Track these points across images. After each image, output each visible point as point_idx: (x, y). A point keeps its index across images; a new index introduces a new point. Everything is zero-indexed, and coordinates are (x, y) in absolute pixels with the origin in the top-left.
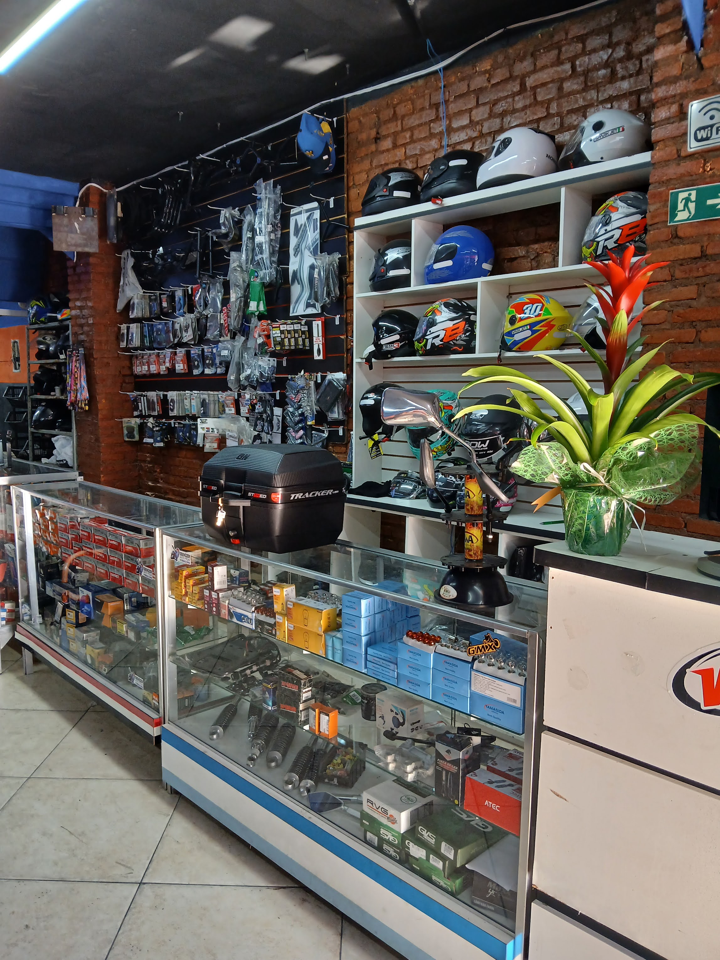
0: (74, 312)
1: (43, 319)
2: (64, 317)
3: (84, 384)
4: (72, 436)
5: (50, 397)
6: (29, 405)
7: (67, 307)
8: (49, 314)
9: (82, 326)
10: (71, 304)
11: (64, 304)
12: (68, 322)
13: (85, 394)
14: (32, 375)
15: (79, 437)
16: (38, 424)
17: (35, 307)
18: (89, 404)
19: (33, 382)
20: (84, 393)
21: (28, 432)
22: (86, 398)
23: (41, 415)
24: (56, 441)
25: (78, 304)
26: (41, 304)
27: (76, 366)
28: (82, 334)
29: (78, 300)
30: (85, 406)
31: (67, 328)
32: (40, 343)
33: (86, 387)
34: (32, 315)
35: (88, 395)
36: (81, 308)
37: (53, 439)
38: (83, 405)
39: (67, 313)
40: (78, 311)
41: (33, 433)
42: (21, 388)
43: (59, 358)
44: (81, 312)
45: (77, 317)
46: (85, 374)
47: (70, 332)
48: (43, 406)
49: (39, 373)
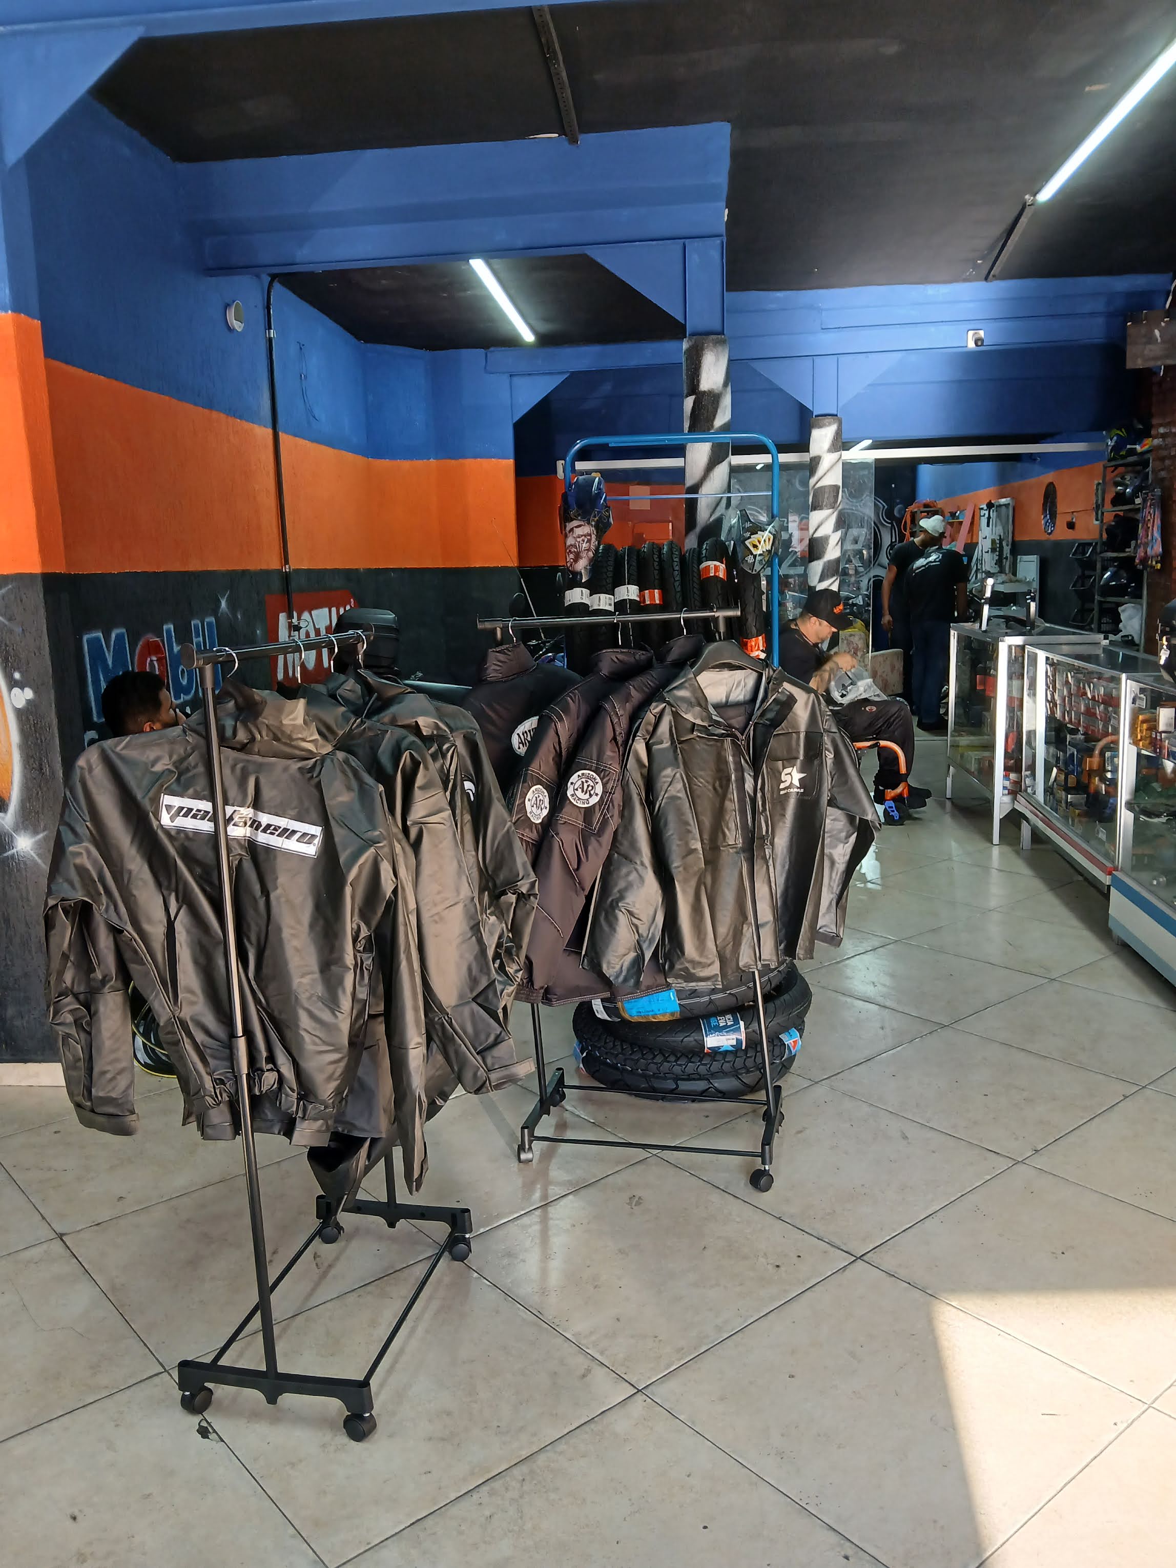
0: (1156, 442)
1: (1123, 453)
2: (1146, 448)
3: (1157, 535)
4: (1142, 605)
5: (1122, 555)
6: (1099, 566)
7: (1149, 436)
8: (1128, 446)
9: (1162, 459)
10: (1153, 432)
11: (1146, 433)
12: (1147, 456)
13: (1158, 548)
14: (1105, 527)
15: (1149, 605)
16: (1107, 590)
17: (1115, 438)
18: (1162, 562)
19: (1105, 536)
20: (1155, 547)
21: (1093, 602)
22: (1158, 553)
23: (1111, 578)
24: (1123, 611)
25: (1162, 430)
26: (1123, 433)
27: (1149, 512)
28: (1162, 470)
29: (1161, 425)
30: (1156, 563)
31: (1146, 464)
32: (1117, 484)
33: (1159, 539)
34: (1110, 448)
35: (1161, 550)
36: (1163, 436)
37: (1120, 609)
38: (1154, 563)
39: (1148, 443)
40: (1161, 439)
41: (1100, 603)
42: (1090, 544)
43: (1134, 503)
44: (1164, 441)
45: (1159, 447)
46: (1159, 522)
47: (1150, 469)
48: (1115, 566)
49: (1113, 523)
